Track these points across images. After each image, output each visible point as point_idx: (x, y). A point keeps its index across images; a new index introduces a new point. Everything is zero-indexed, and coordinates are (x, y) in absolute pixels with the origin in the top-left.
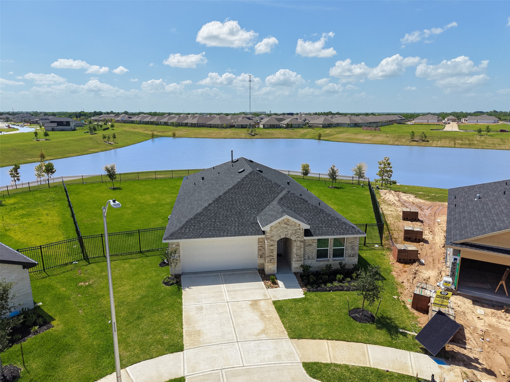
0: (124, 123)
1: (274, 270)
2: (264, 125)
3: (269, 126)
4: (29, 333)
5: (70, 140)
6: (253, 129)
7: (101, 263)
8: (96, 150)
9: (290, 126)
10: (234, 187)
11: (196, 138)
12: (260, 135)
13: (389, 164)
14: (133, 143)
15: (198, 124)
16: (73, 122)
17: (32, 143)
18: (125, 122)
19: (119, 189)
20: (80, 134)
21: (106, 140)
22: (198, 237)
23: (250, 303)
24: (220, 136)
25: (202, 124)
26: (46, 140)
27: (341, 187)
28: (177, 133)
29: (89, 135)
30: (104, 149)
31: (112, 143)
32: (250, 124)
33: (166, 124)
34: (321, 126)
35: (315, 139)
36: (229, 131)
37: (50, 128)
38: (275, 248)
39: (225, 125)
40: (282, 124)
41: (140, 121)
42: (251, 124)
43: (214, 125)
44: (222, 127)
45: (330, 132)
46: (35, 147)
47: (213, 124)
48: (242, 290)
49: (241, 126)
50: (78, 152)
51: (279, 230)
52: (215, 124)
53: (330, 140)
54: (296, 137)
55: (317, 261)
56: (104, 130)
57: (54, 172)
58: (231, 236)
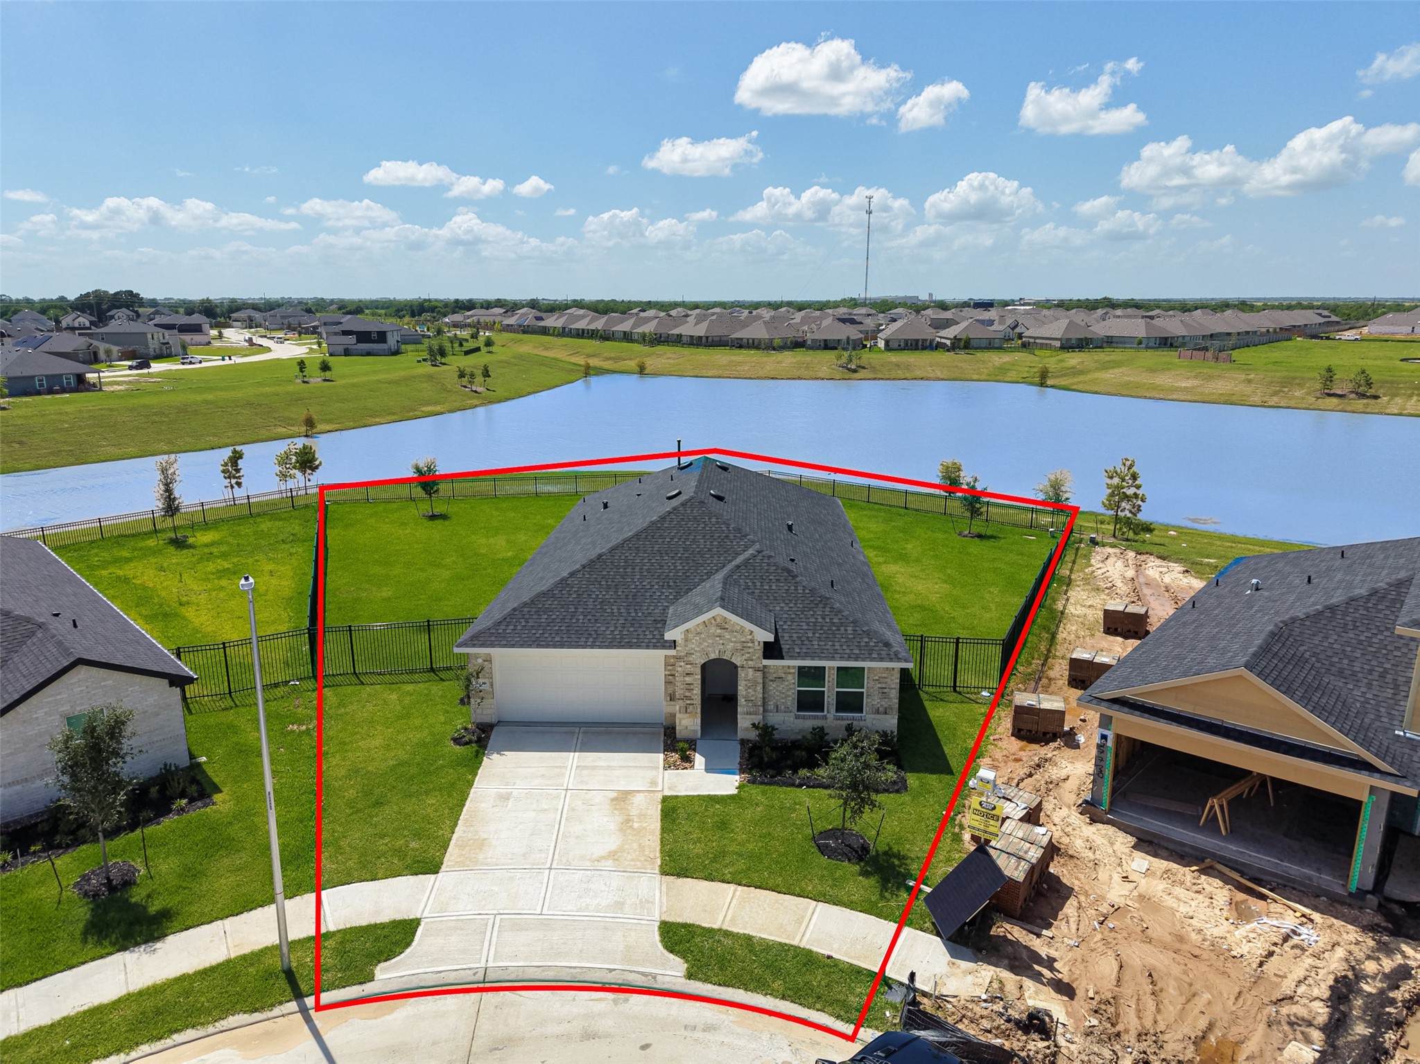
0: (524, 332)
1: (695, 731)
2: (887, 342)
3: (902, 344)
4: (170, 811)
5: (380, 381)
6: (854, 353)
7: (344, 688)
8: (438, 408)
9: (962, 344)
10: (637, 536)
11: (697, 377)
12: (874, 369)
13: (1134, 477)
14: (532, 390)
15: (707, 337)
16: (395, 333)
17: (291, 388)
18: (526, 330)
19: (443, 517)
20: (410, 363)
21: (465, 381)
22: (530, 646)
23: (615, 795)
24: (761, 374)
25: (718, 339)
26: (325, 380)
27: (995, 534)
28: (650, 363)
29: (427, 368)
30: (457, 404)
31: (479, 389)
32: (848, 338)
33: (627, 337)
34: (1058, 344)
35: (1031, 384)
36: (789, 358)
37: (341, 349)
38: (695, 680)
39: (777, 342)
40: (941, 337)
41: (564, 328)
42: (852, 338)
43: (751, 341)
44: (769, 346)
45: (1079, 364)
46: (296, 399)
47: (748, 339)
48: (609, 768)
49: (822, 345)
50: (394, 414)
51: (704, 640)
52: (753, 340)
53: (1073, 387)
54: (975, 377)
55: (797, 717)
56: (467, 353)
57: (317, 467)
58: (600, 647)
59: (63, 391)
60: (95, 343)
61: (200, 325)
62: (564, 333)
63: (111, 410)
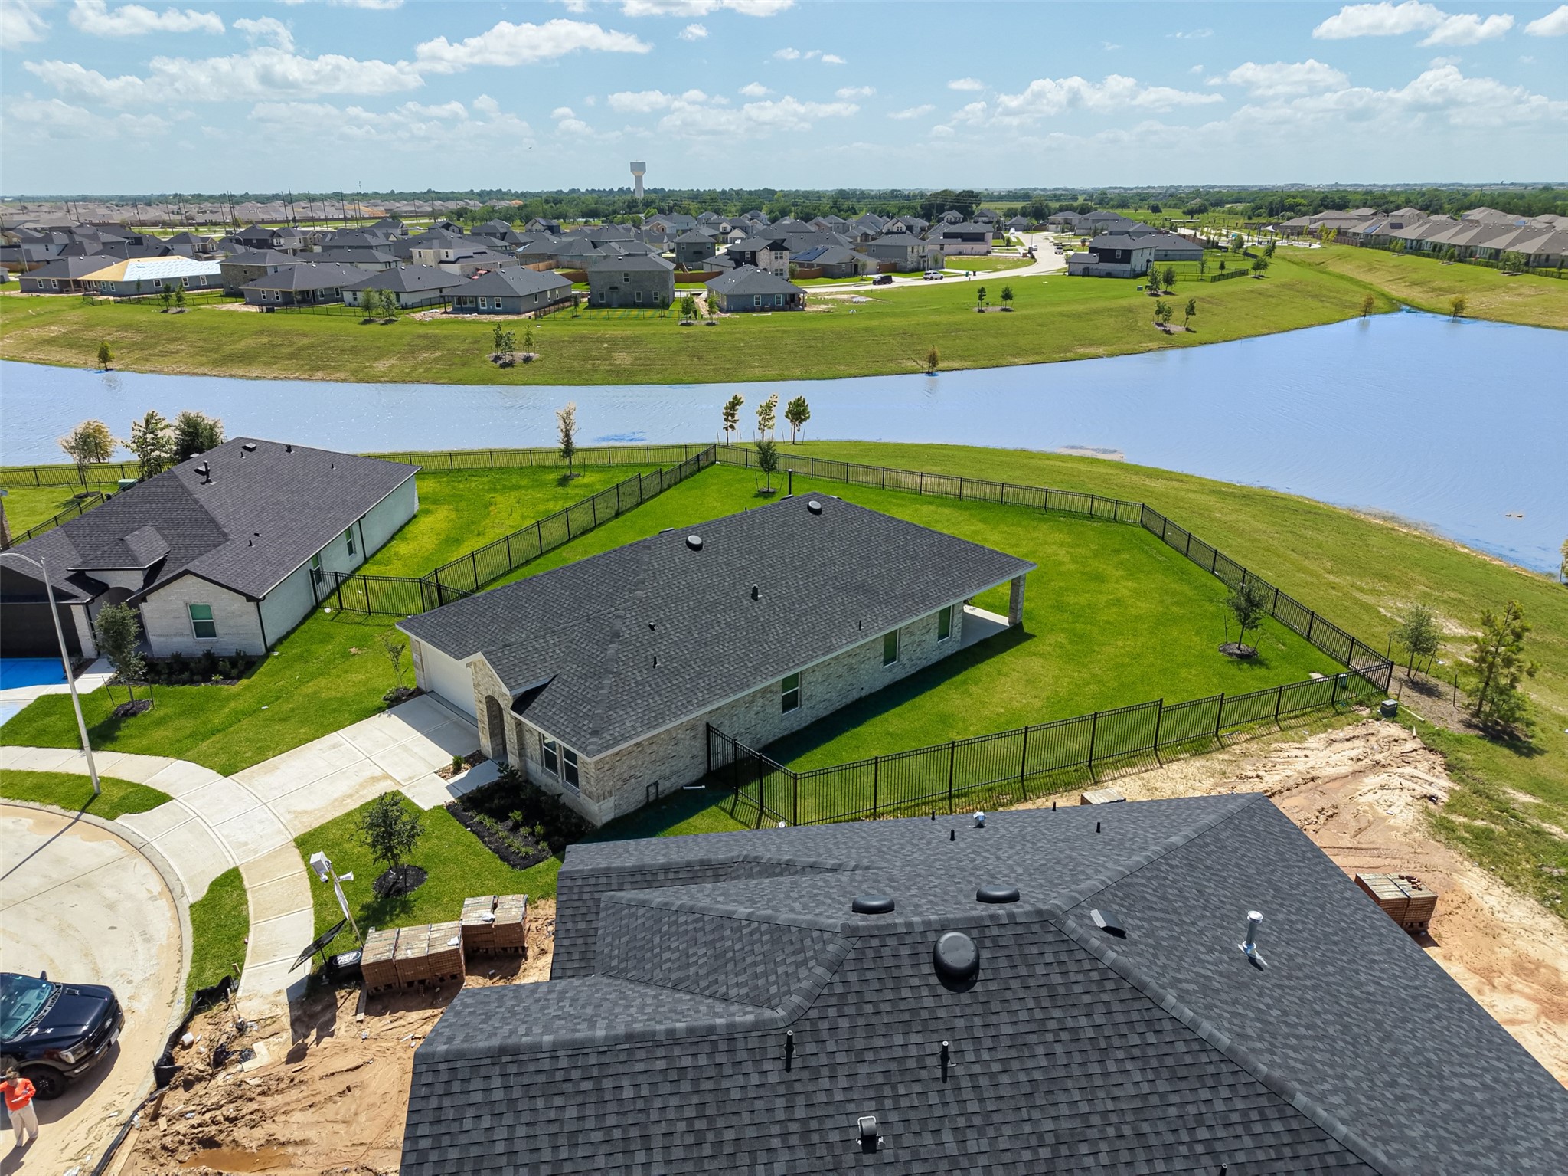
1: (489, 751)
4: (210, 680)
17: (958, 318)
20: (1129, 291)
23: (380, 775)
26: (1003, 310)
27: (1270, 659)
29: (1141, 298)
31: (1175, 329)
33: (1489, 257)
37: (1082, 268)
38: (484, 708)
48: (414, 754)
51: (484, 677)
55: (543, 772)
57: (805, 420)
59: (772, 309)
60: (858, 256)
61: (983, 234)
62: (1415, 248)
63: (784, 332)
